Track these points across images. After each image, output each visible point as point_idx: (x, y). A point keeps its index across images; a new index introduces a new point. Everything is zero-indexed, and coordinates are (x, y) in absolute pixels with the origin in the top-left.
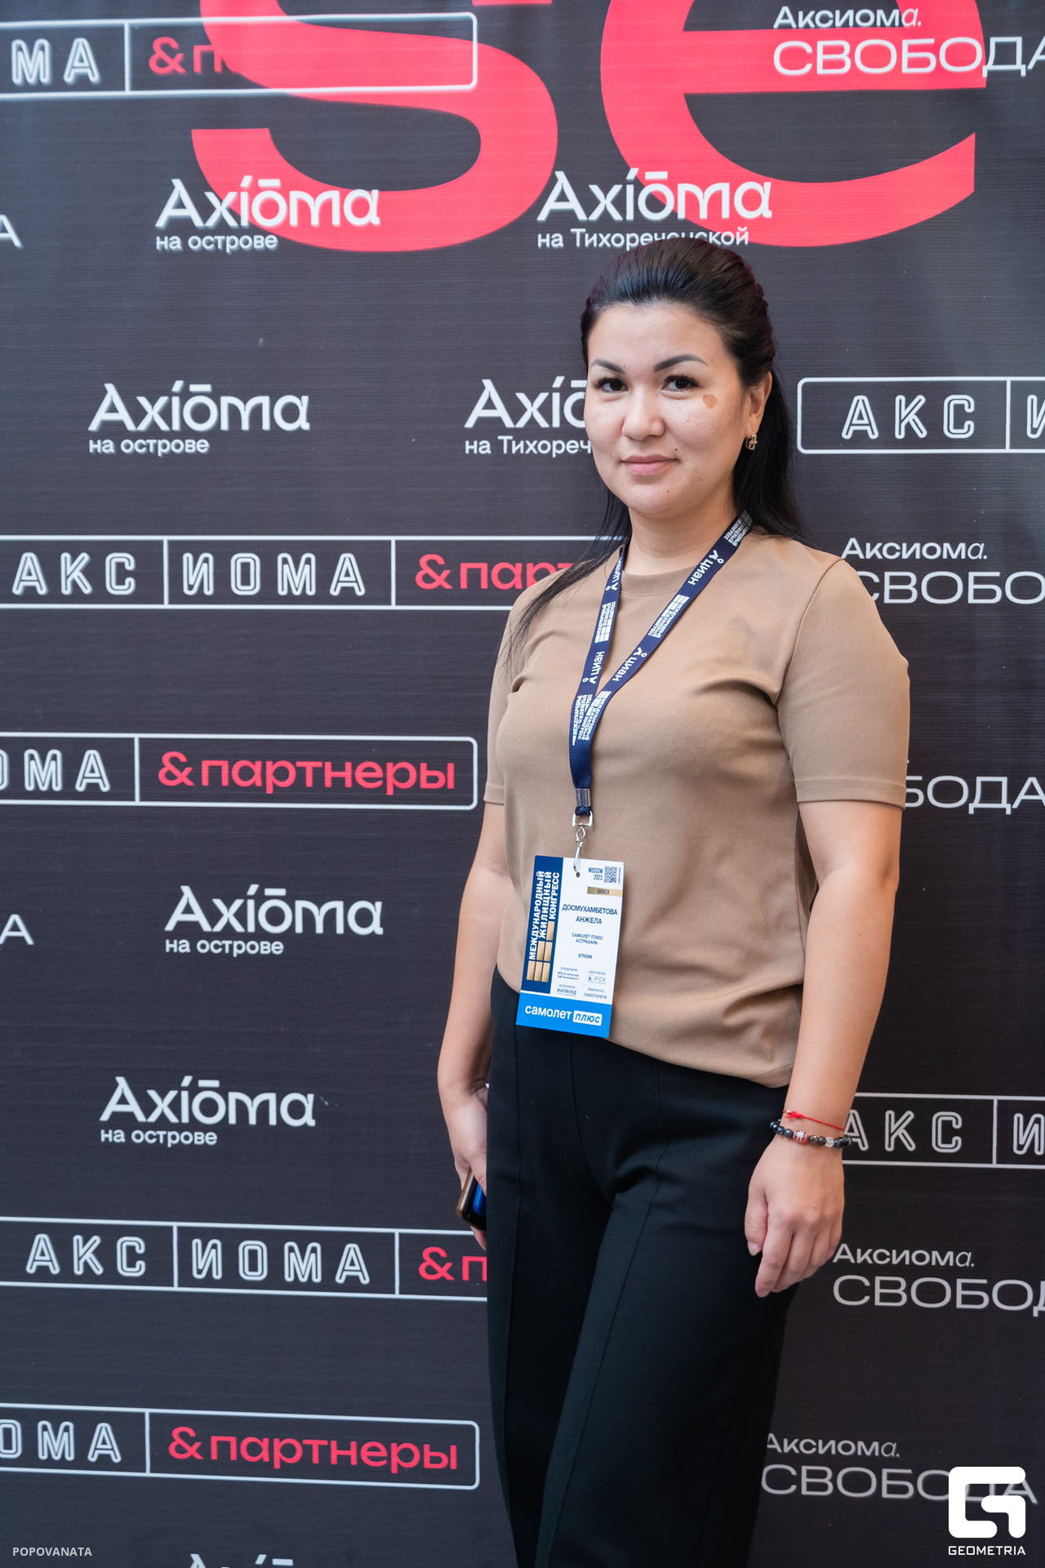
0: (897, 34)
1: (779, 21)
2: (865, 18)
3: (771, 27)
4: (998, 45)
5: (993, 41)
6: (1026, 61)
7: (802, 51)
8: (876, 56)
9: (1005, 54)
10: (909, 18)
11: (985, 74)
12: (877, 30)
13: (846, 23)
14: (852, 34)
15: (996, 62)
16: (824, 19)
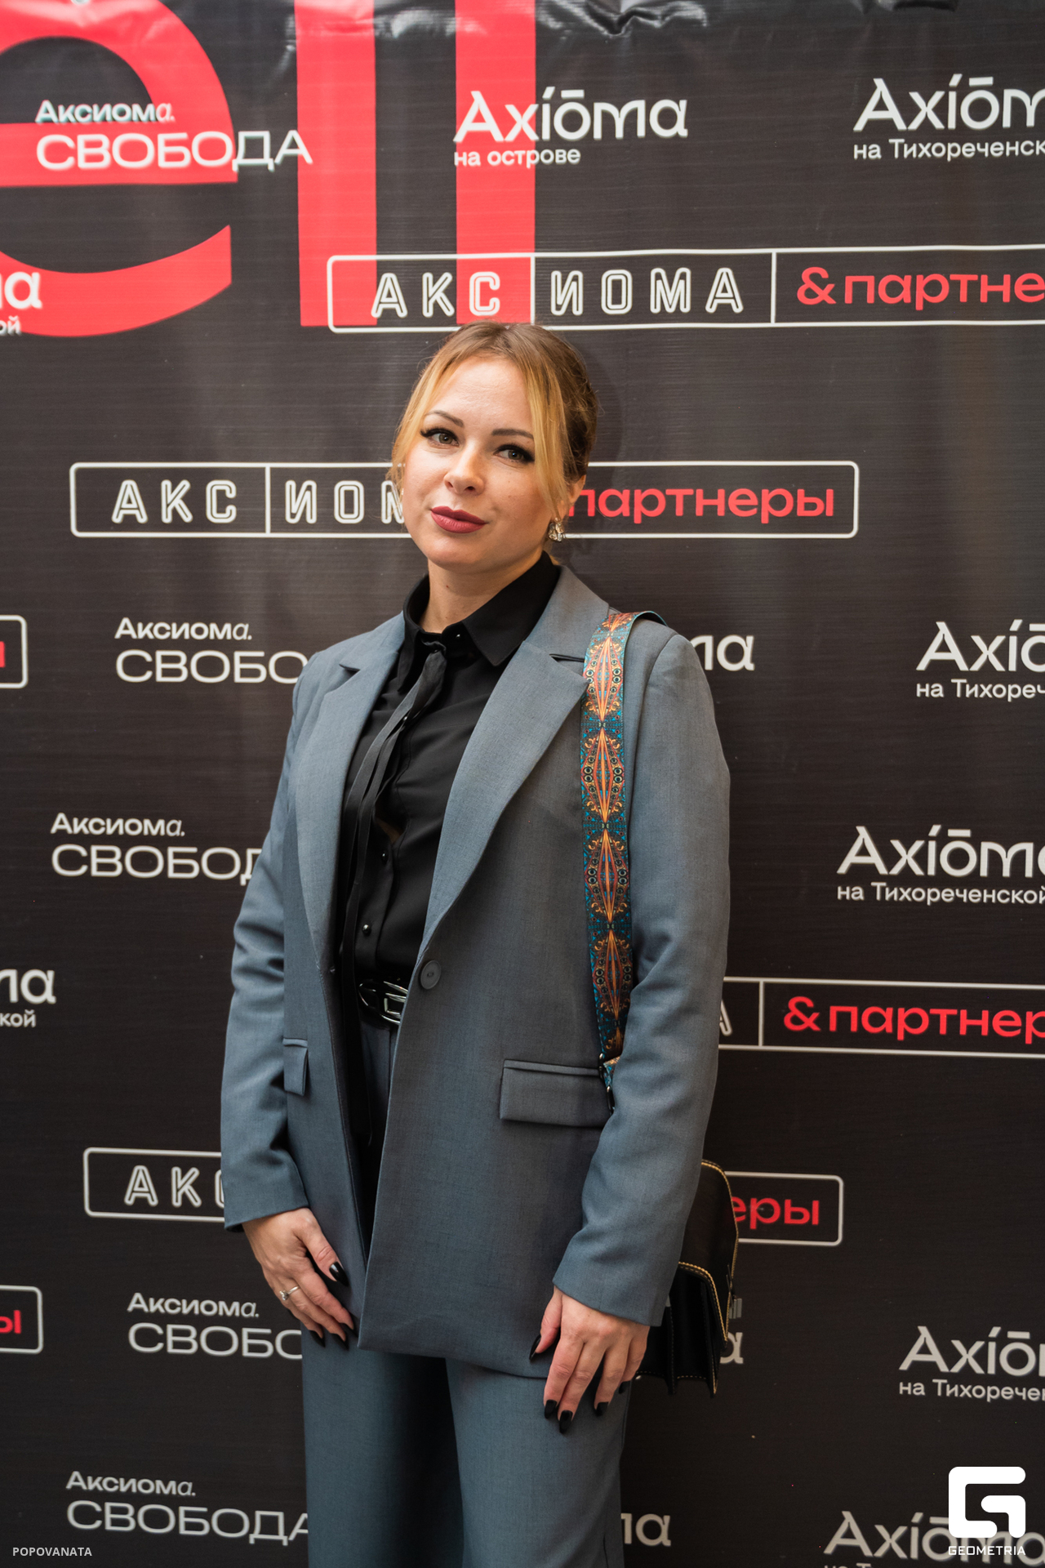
0: (153, 129)
1: (41, 116)
2: (122, 113)
3: (32, 119)
4: (248, 141)
5: (242, 135)
6: (273, 155)
7: (63, 146)
8: (133, 151)
9: (254, 149)
10: (163, 114)
11: (235, 168)
12: (133, 126)
13: (104, 120)
14: (110, 129)
15: (247, 156)
16: (84, 114)
